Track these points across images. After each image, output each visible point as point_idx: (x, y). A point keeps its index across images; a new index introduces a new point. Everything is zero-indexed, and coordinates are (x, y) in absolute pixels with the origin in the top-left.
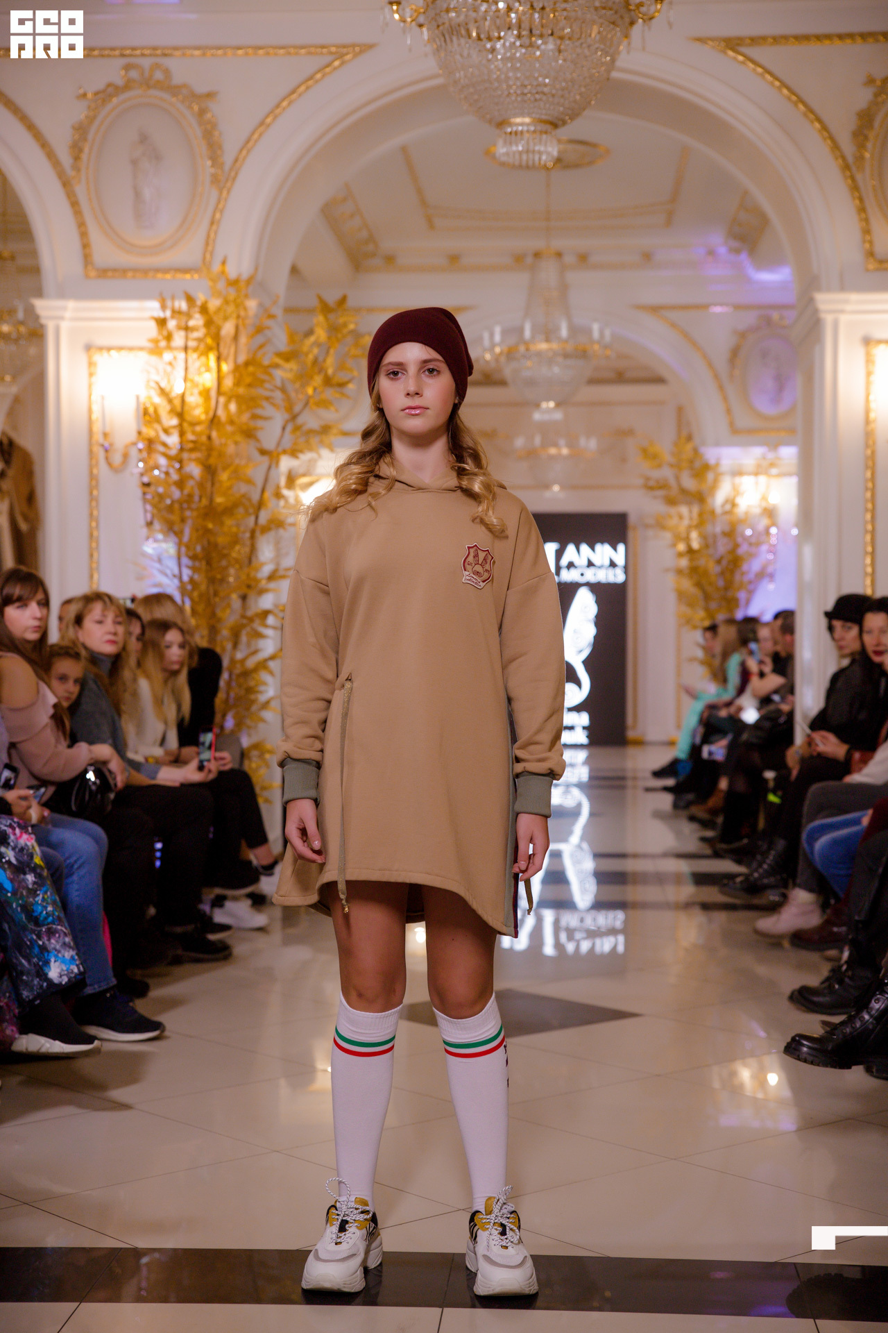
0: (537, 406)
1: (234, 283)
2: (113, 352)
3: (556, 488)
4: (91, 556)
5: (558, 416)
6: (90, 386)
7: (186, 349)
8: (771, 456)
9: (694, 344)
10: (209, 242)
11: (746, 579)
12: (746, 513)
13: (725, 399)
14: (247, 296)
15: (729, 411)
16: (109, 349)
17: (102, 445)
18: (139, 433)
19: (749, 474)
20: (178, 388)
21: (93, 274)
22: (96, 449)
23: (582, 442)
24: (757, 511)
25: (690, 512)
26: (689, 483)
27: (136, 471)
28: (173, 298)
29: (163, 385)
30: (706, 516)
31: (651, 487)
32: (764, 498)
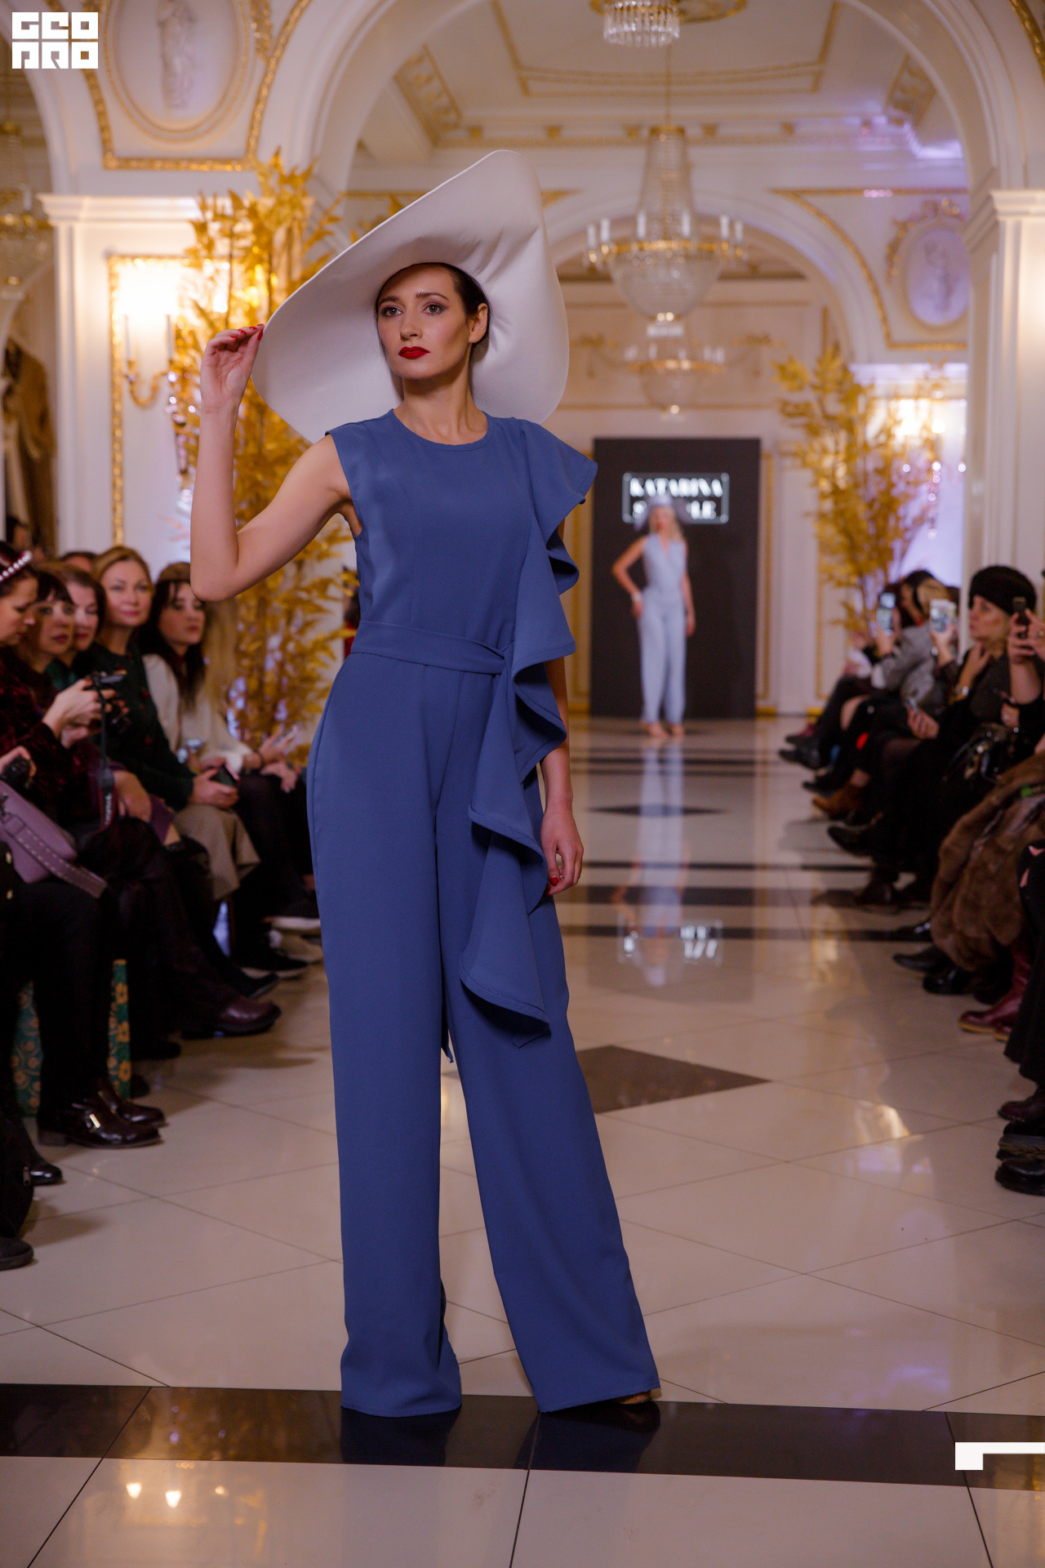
0: (653, 318)
1: (289, 179)
2: (138, 261)
3: (675, 409)
4: (114, 510)
5: (677, 331)
6: (111, 302)
7: (231, 258)
8: (935, 375)
9: (844, 237)
10: (254, 125)
11: (901, 525)
12: (904, 446)
13: (881, 305)
14: (305, 194)
15: (885, 320)
16: (133, 257)
17: (127, 377)
18: (171, 362)
19: (908, 397)
20: (219, 307)
21: (113, 163)
22: (119, 380)
23: (707, 354)
24: (917, 442)
25: (837, 443)
26: (834, 407)
27: (170, 410)
28: (215, 196)
29: (203, 304)
30: (854, 450)
31: (791, 411)
32: (926, 427)
